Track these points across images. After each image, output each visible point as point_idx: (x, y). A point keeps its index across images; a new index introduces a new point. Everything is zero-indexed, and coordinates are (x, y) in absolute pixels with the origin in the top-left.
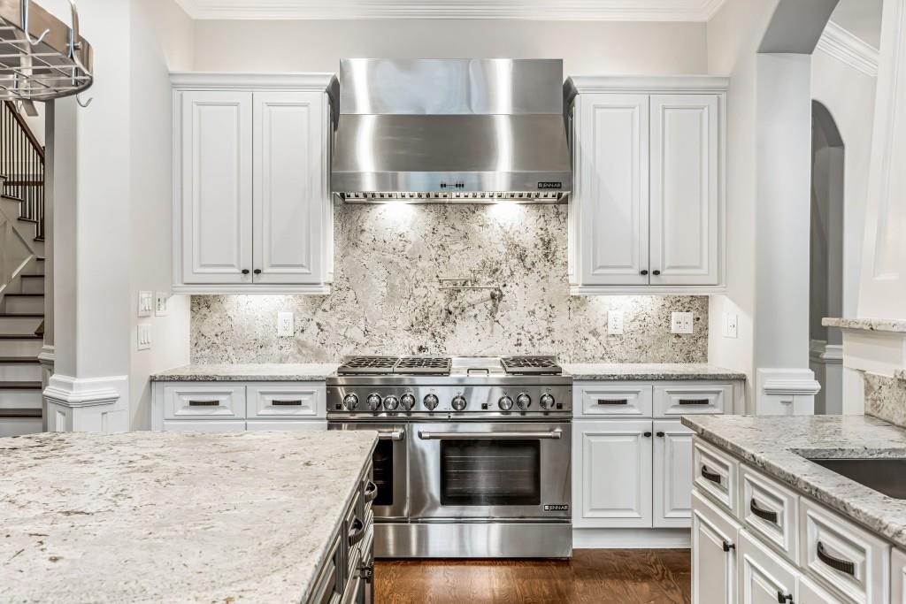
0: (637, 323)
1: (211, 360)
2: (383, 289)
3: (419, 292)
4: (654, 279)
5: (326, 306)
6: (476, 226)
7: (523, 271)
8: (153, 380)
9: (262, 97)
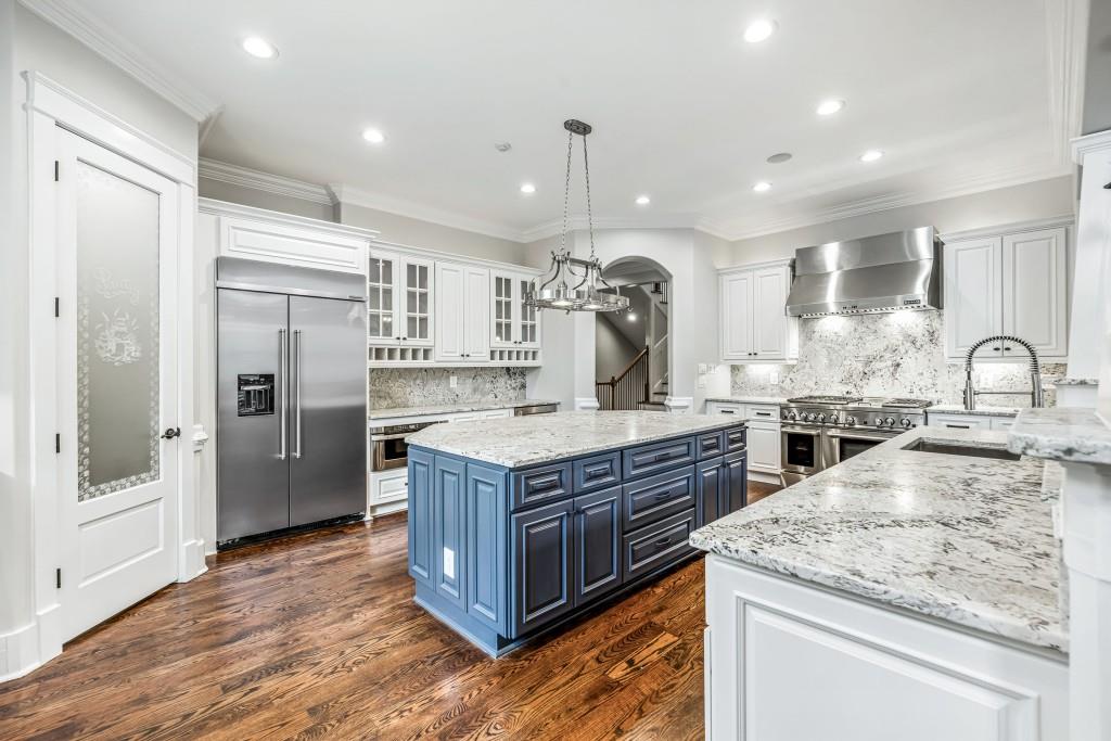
0: (1005, 381)
1: (740, 394)
2: (825, 361)
3: (847, 362)
4: (1006, 353)
5: (795, 370)
6: (881, 326)
7: (914, 350)
8: (707, 401)
9: (758, 273)
